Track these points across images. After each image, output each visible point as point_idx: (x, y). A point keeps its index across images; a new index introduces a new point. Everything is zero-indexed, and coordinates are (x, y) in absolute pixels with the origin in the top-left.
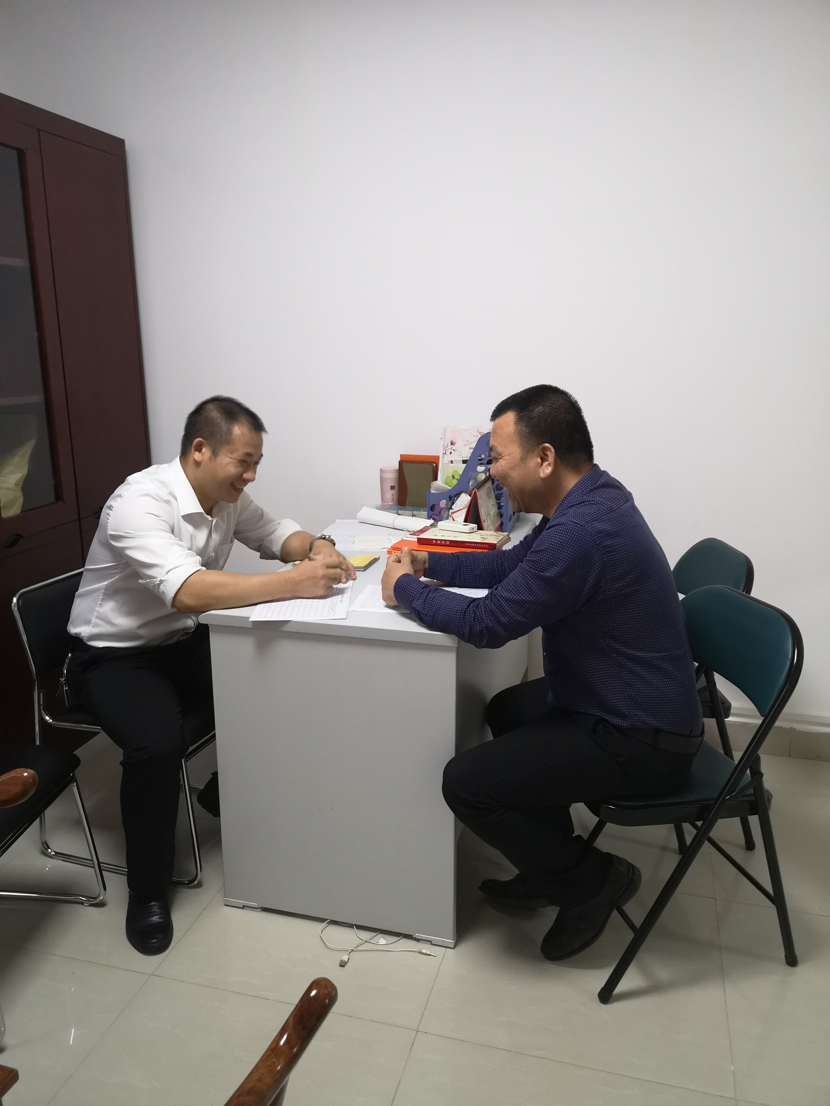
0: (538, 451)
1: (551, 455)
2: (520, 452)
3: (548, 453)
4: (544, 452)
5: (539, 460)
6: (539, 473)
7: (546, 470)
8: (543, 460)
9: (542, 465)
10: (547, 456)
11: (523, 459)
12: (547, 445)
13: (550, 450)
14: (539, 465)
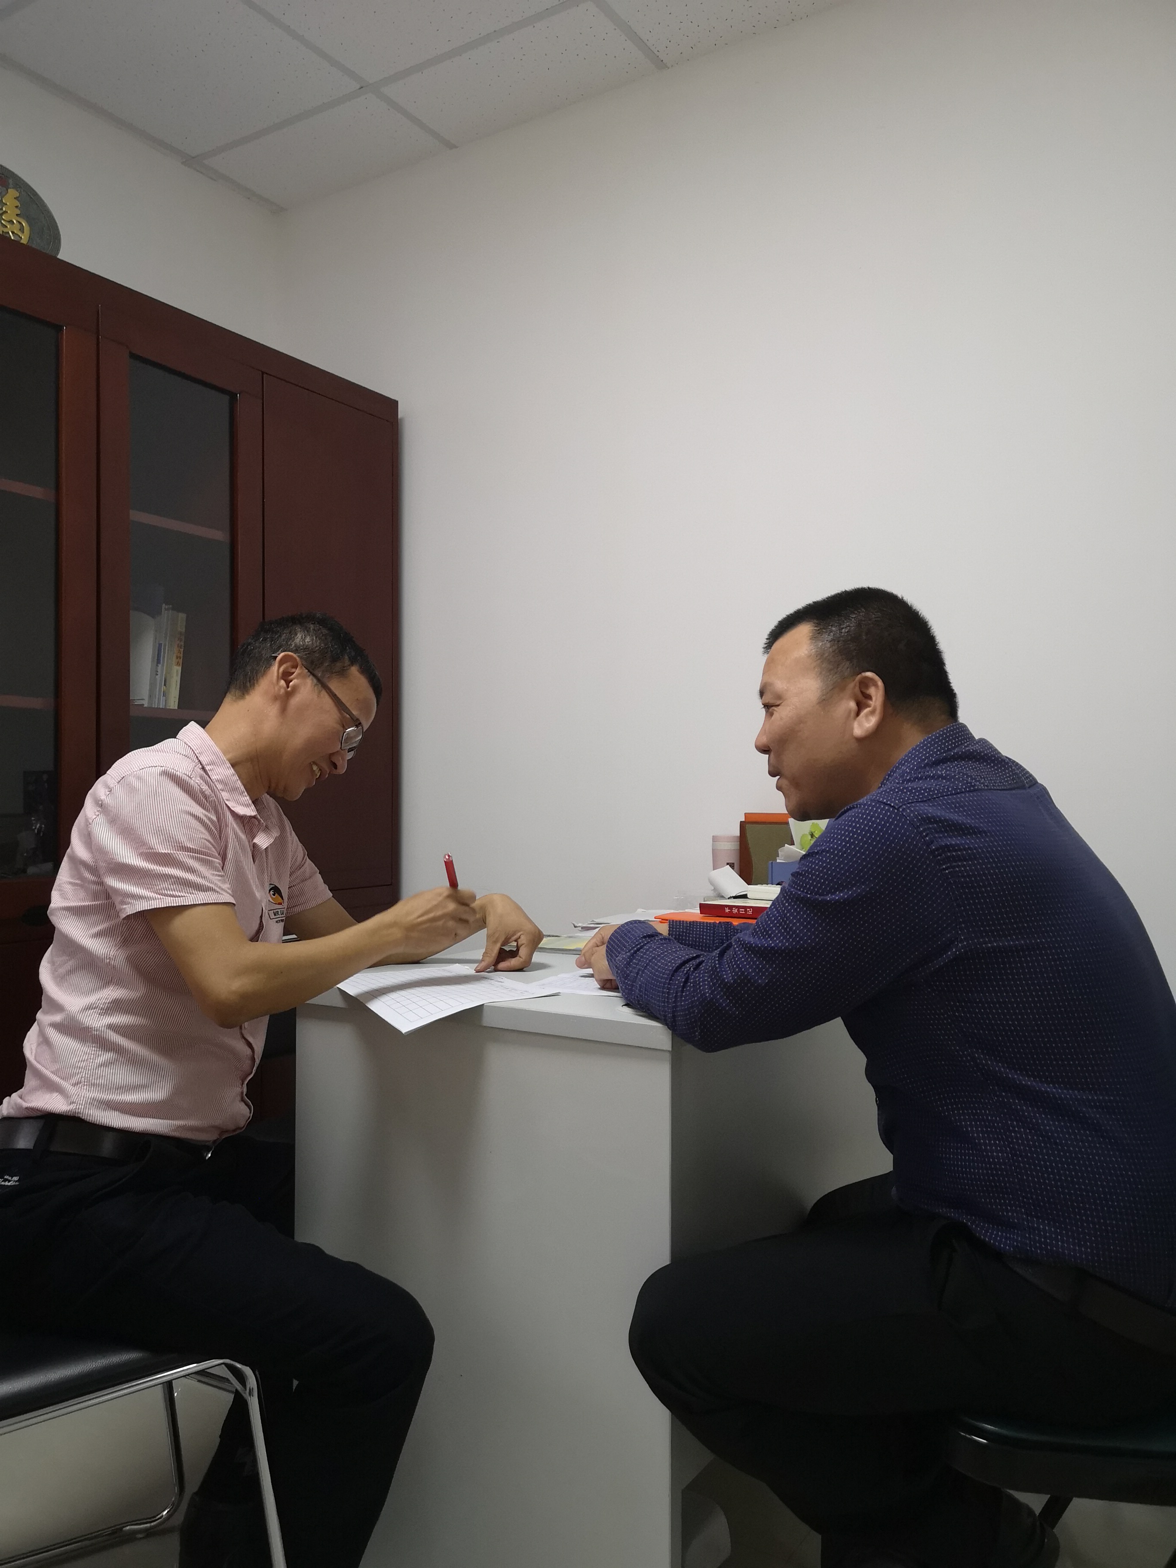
0: (852, 685)
1: (877, 694)
2: (818, 689)
3: (872, 691)
4: (864, 690)
5: (852, 705)
6: (852, 729)
7: (865, 724)
8: (860, 706)
9: (858, 714)
10: (869, 697)
11: (826, 701)
12: (869, 674)
13: (876, 685)
14: (853, 714)
